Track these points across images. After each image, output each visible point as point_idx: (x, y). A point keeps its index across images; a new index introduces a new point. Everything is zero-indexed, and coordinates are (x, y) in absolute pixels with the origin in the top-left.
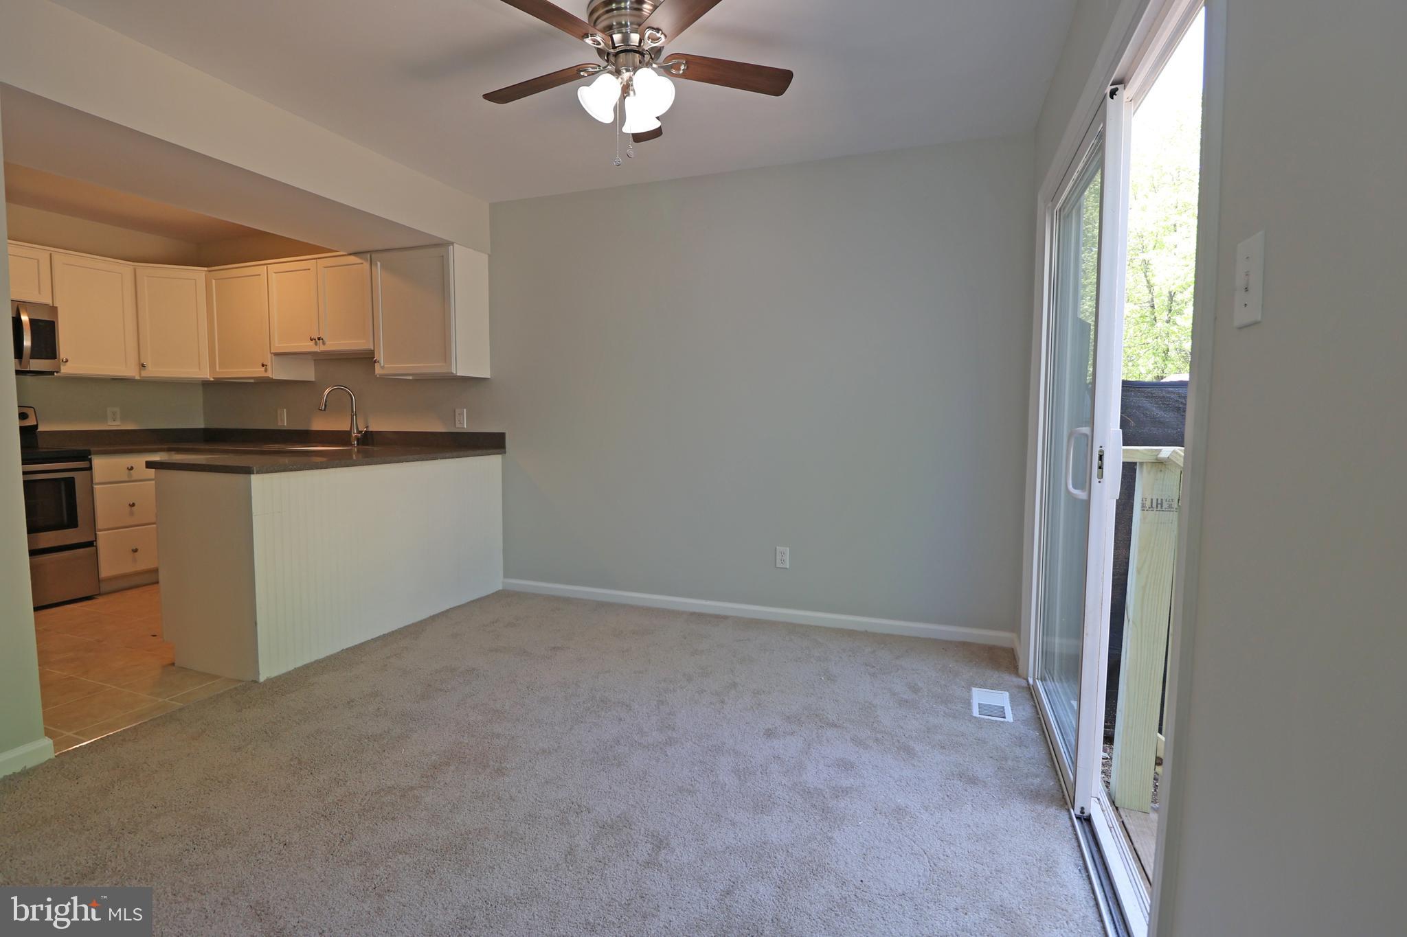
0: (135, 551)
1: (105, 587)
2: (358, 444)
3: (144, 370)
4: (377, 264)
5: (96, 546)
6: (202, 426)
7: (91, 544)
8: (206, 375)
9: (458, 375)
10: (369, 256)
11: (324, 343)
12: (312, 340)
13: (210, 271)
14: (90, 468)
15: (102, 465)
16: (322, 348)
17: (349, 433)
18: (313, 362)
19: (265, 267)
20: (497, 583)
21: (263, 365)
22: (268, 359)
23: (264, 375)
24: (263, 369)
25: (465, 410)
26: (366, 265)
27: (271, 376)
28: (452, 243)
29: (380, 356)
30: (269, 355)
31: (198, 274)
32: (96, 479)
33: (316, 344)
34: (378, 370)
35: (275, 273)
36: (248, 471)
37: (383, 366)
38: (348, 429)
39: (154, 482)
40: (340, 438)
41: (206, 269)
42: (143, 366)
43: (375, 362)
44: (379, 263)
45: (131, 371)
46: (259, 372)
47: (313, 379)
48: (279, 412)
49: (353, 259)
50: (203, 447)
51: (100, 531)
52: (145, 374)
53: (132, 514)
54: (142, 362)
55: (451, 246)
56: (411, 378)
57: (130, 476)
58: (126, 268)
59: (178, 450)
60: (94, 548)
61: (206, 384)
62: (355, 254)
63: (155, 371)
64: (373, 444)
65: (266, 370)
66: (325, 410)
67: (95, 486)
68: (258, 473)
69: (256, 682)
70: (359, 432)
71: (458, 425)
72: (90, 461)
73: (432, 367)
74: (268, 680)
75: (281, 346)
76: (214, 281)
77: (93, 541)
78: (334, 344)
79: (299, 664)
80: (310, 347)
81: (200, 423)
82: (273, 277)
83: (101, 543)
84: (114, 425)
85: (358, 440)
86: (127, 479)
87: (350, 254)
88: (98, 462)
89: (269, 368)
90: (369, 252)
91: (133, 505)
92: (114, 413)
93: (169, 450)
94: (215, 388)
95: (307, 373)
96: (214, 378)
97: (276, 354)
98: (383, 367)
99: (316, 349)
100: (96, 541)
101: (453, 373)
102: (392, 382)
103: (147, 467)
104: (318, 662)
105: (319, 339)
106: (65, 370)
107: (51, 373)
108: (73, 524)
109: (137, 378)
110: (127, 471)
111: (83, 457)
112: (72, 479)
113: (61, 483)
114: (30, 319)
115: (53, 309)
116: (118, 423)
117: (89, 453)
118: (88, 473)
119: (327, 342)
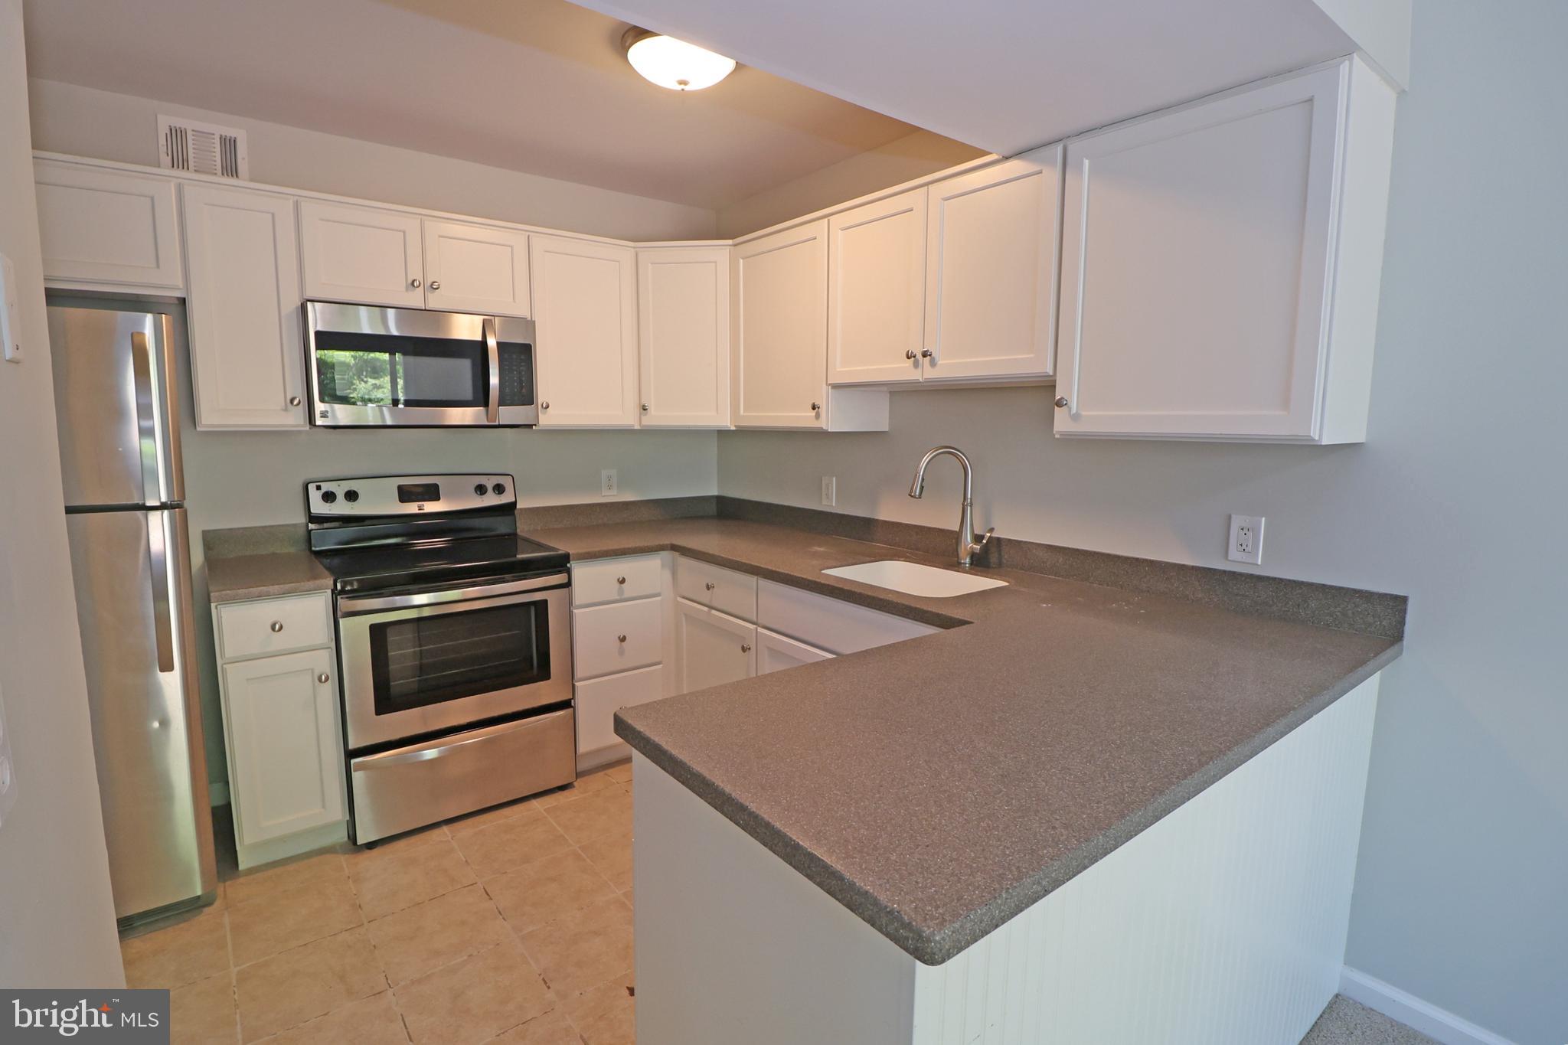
2: (971, 564)
3: (646, 415)
4: (1080, 167)
5: (574, 708)
6: (714, 494)
7: (567, 704)
8: (727, 422)
9: (1322, 441)
10: (1059, 148)
11: (933, 364)
12: (908, 358)
13: (735, 245)
14: (568, 585)
15: (585, 577)
16: (929, 373)
17: (957, 536)
18: (888, 395)
19: (827, 220)
21: (814, 408)
22: (823, 396)
23: (814, 423)
24: (813, 413)
25: (1263, 521)
26: (1051, 176)
27: (824, 427)
29: (1068, 388)
30: (824, 385)
31: (717, 253)
32: (576, 604)
33: (916, 365)
34: (1062, 422)
35: (843, 229)
37: (1080, 412)
38: (953, 528)
41: (730, 242)
42: (645, 409)
43: (1056, 403)
44: (1088, 164)
45: (629, 419)
46: (804, 418)
47: (886, 428)
48: (825, 483)
49: (1016, 167)
51: (581, 682)
52: (647, 421)
53: (621, 652)
54: (644, 402)
57: (621, 592)
58: (626, 251)
60: (570, 710)
61: (722, 434)
62: (1018, 154)
63: (661, 416)
65: (818, 416)
67: (575, 611)
71: (1235, 554)
72: (569, 572)
75: (846, 371)
76: (742, 264)
77: (570, 700)
78: (950, 366)
80: (898, 371)
81: (711, 489)
82: (838, 236)
83: (580, 702)
84: (607, 495)
85: (973, 555)
86: (617, 597)
87: (1007, 158)
88: (580, 572)
89: (823, 411)
90: (1059, 141)
91: (623, 639)
92: (609, 478)
94: (737, 440)
95: (876, 417)
96: (735, 426)
97: (835, 386)
98: (1074, 417)
99: (915, 375)
100: (573, 698)
101: (1314, 440)
105: (925, 355)
106: (546, 420)
107: (530, 426)
108: (544, 673)
109: (637, 427)
110: (617, 585)
111: (560, 564)
112: (545, 602)
113: (533, 609)
114: (498, 344)
115: (529, 325)
116: (614, 492)
117: (566, 558)
118: (565, 590)
119: (940, 362)
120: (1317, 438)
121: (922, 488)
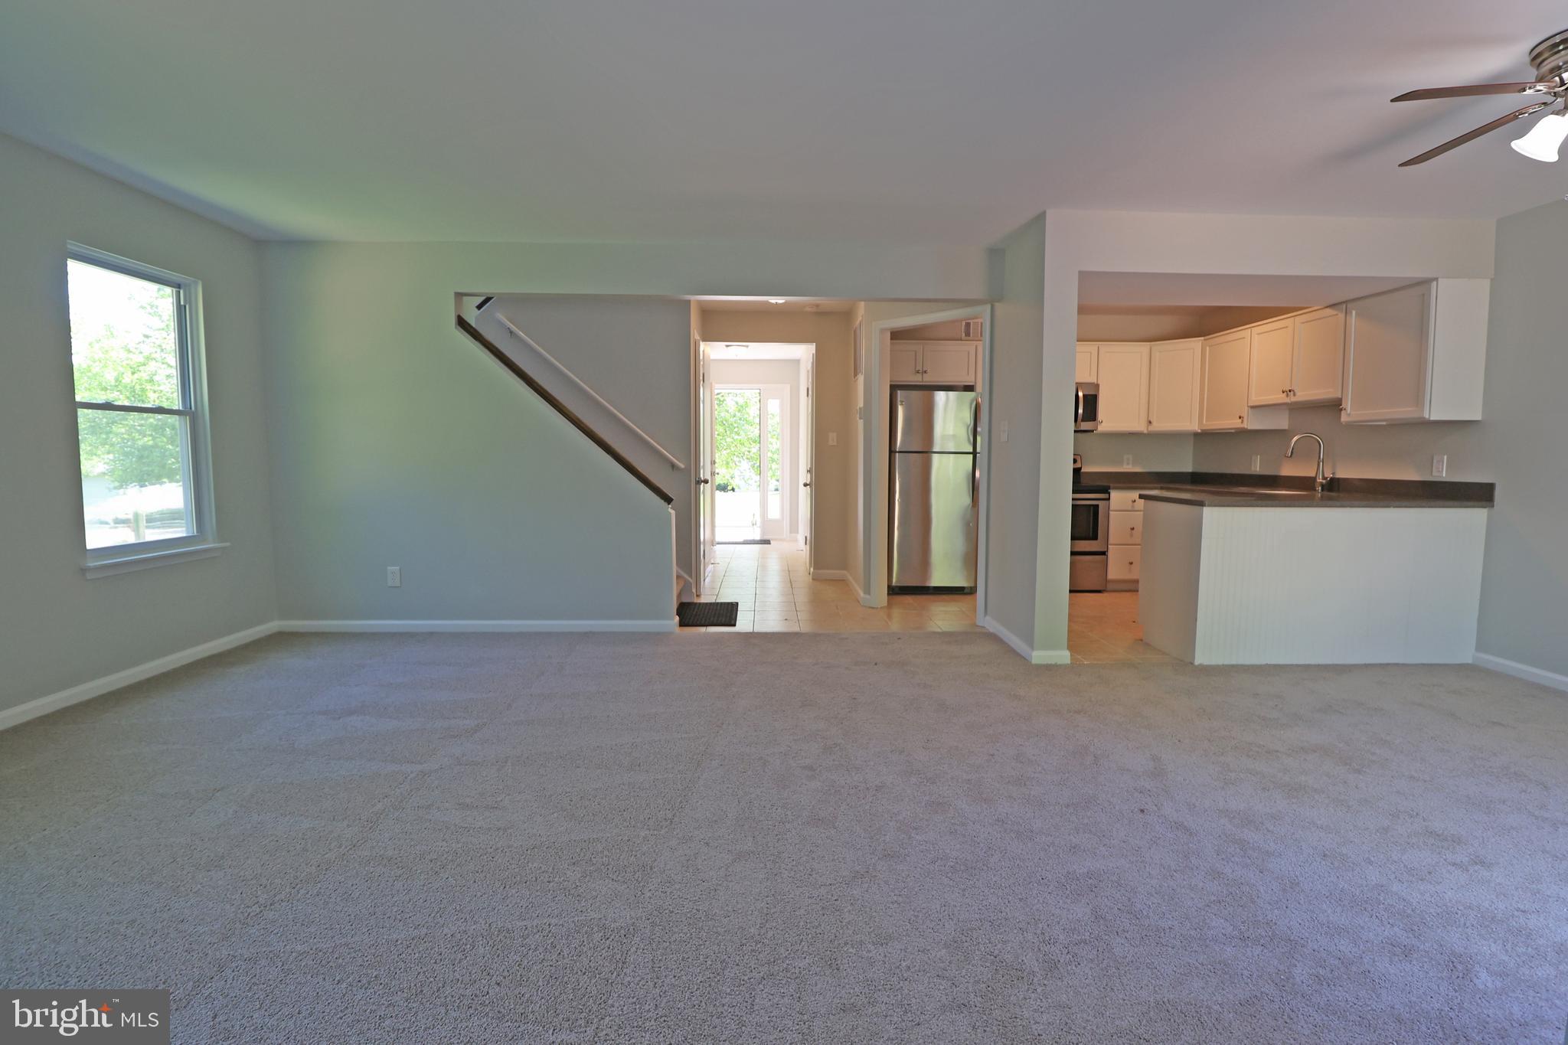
0: (1131, 563)
1: (1110, 587)
2: (1322, 490)
3: (1151, 425)
4: (1351, 313)
5: (1107, 556)
6: (1190, 470)
7: (1104, 553)
8: (1195, 427)
9: (1431, 419)
10: (1344, 306)
11: (1294, 395)
12: (1283, 392)
13: (1206, 341)
14: (1109, 499)
15: (1115, 495)
16: (1293, 399)
17: (1314, 479)
18: (1287, 412)
19: (1250, 330)
20: (1467, 655)
21: (1240, 418)
22: (1245, 412)
23: (1242, 426)
24: (1240, 420)
25: (1445, 457)
26: (1341, 316)
27: (1246, 427)
28: (1436, 279)
29: (1347, 404)
30: (1246, 408)
31: (1196, 343)
32: (1111, 508)
33: (1288, 395)
34: (1344, 418)
35: (1257, 334)
36: (1201, 504)
37: (1350, 413)
38: (1313, 475)
39: (1142, 513)
40: (1305, 484)
41: (1202, 338)
42: (1150, 422)
43: (1341, 410)
44: (1354, 312)
45: (1140, 426)
46: (1236, 424)
47: (1286, 427)
48: (1253, 458)
49: (1329, 311)
50: (1189, 487)
51: (1111, 545)
52: (1152, 428)
53: (1131, 535)
54: (1150, 420)
55: (1435, 283)
56: (1384, 423)
57: (1133, 507)
58: (1144, 347)
59: (1168, 489)
61: (1196, 435)
62: (1332, 306)
63: (1160, 426)
64: (1338, 491)
65: (1242, 422)
66: (1291, 456)
67: (1111, 512)
68: (1209, 506)
69: (1192, 664)
70: (1324, 478)
71: (1434, 474)
72: (1109, 493)
73: (1404, 412)
74: (1200, 665)
75: (1257, 399)
76: (1208, 348)
78: (1303, 395)
79: (1227, 662)
80: (1282, 398)
81: (1188, 467)
82: (1256, 338)
83: (1110, 554)
84: (1128, 468)
85: (1323, 486)
86: (1130, 508)
87: (1327, 307)
89: (1245, 419)
90: (1344, 302)
91: (1133, 529)
92: (1128, 458)
93: (1162, 488)
94: (1204, 438)
95: (1282, 422)
96: (1202, 430)
97: (1252, 407)
98: (1349, 415)
99: (1288, 400)
100: (1107, 551)
101: (1424, 418)
102: (1358, 428)
103: (1140, 498)
104: (1242, 666)
105: (1290, 391)
106: (1101, 428)
107: (1093, 431)
108: (1095, 538)
109: (1145, 432)
110: (1131, 502)
111: (1105, 490)
112: (1098, 506)
113: (1092, 508)
114: (1084, 395)
115: (1097, 386)
116: (1130, 466)
117: (1109, 488)
118: (1107, 502)
119: (1298, 394)
120: (1427, 417)
121: (1292, 452)
